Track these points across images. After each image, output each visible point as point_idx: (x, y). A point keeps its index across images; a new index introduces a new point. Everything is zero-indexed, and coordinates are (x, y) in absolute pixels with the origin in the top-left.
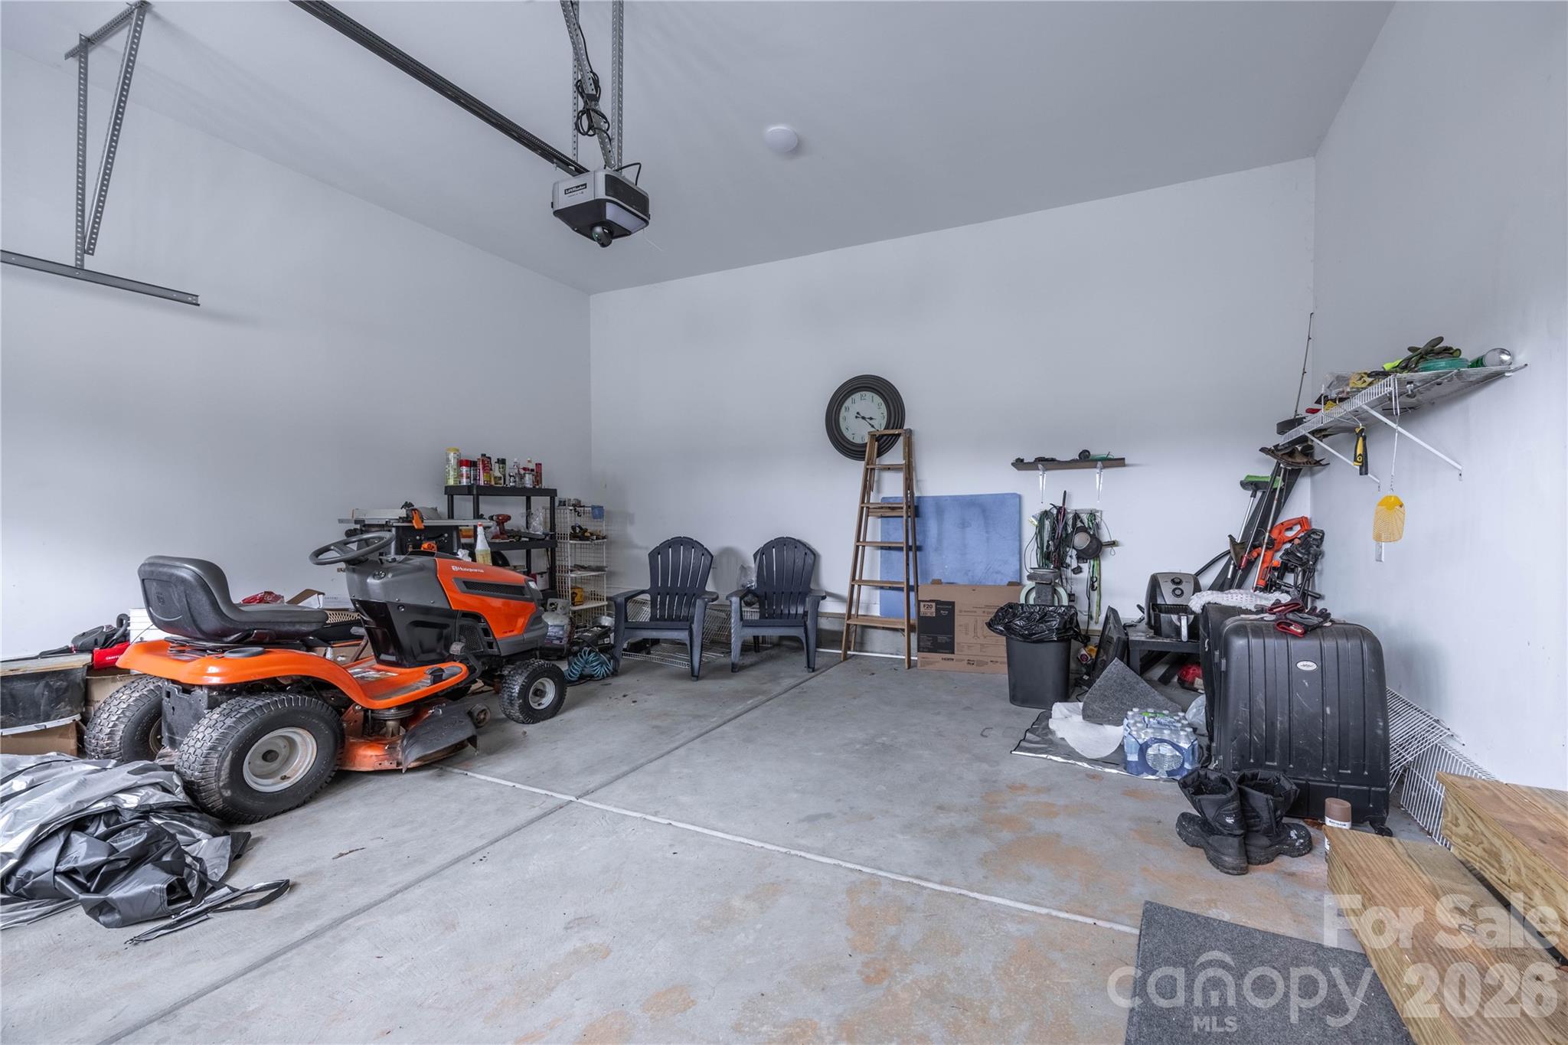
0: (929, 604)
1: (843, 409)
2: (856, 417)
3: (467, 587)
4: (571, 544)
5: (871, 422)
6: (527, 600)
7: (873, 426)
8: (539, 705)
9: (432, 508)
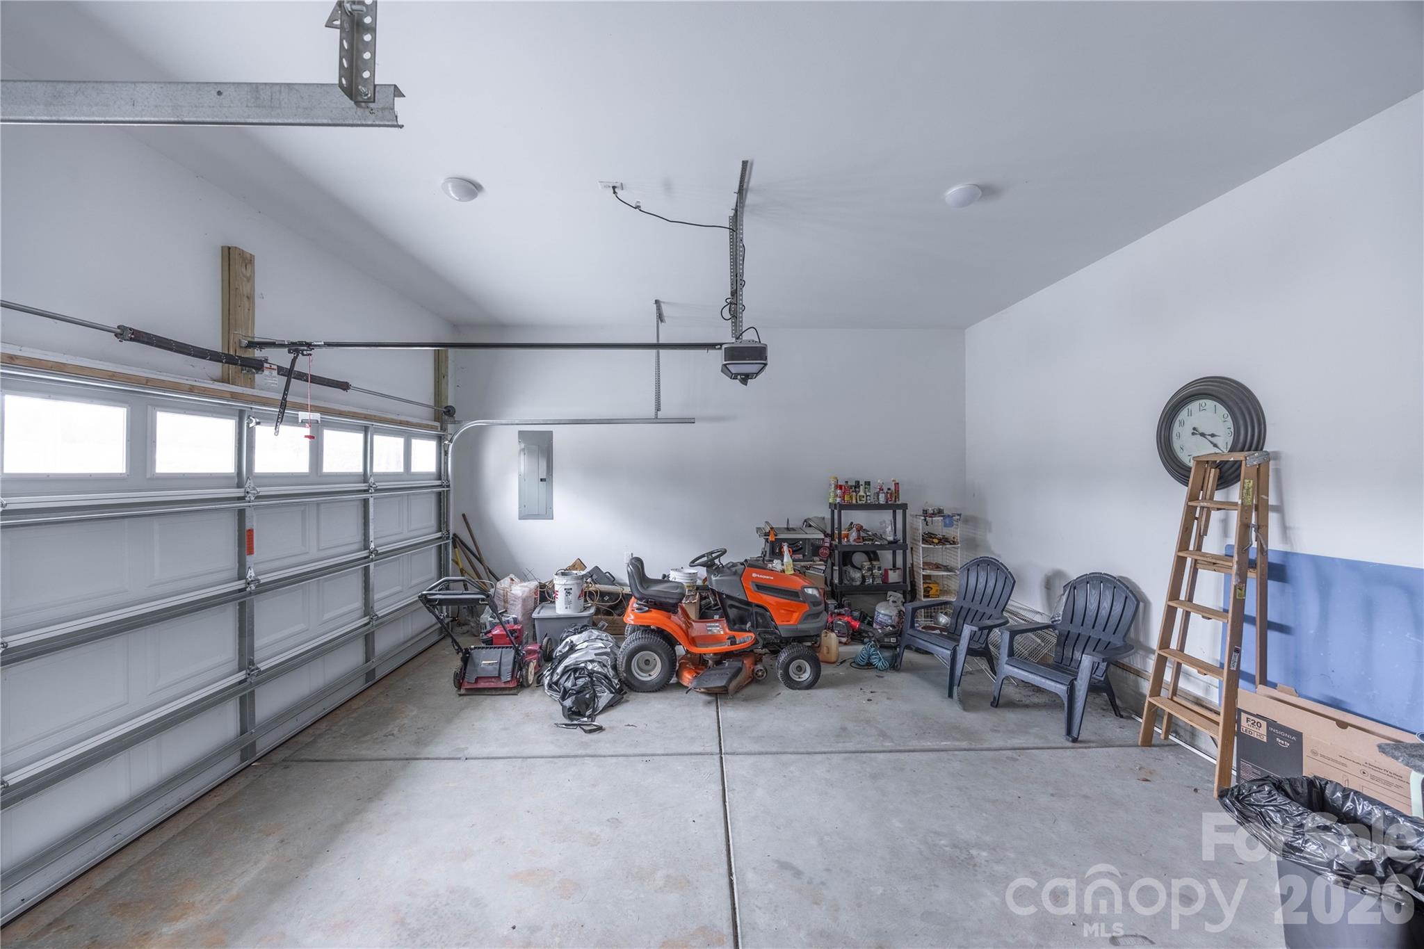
0: (1257, 720)
1: (1177, 424)
2: (1193, 434)
3: (758, 589)
4: (923, 547)
5: (1214, 440)
6: (800, 601)
7: (1215, 445)
8: (799, 678)
9: (821, 518)
